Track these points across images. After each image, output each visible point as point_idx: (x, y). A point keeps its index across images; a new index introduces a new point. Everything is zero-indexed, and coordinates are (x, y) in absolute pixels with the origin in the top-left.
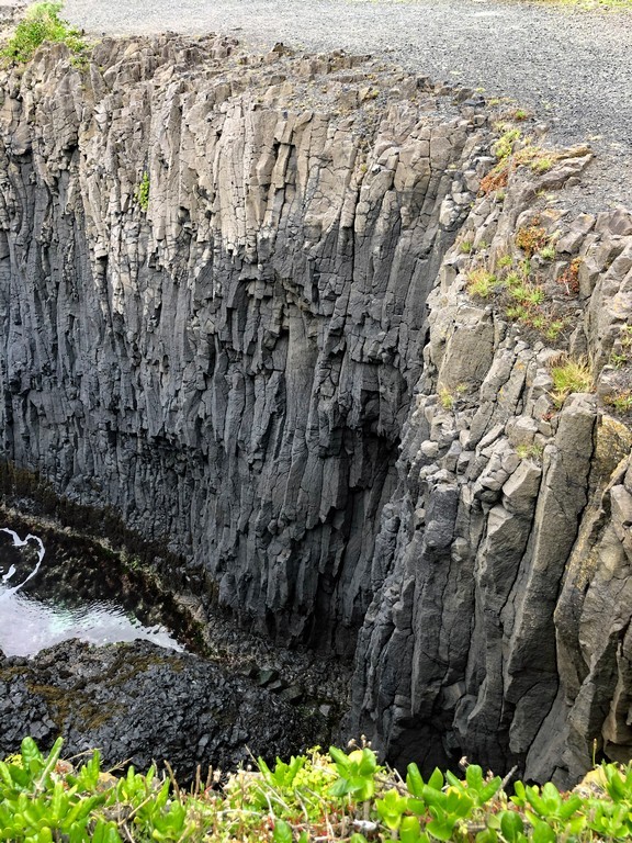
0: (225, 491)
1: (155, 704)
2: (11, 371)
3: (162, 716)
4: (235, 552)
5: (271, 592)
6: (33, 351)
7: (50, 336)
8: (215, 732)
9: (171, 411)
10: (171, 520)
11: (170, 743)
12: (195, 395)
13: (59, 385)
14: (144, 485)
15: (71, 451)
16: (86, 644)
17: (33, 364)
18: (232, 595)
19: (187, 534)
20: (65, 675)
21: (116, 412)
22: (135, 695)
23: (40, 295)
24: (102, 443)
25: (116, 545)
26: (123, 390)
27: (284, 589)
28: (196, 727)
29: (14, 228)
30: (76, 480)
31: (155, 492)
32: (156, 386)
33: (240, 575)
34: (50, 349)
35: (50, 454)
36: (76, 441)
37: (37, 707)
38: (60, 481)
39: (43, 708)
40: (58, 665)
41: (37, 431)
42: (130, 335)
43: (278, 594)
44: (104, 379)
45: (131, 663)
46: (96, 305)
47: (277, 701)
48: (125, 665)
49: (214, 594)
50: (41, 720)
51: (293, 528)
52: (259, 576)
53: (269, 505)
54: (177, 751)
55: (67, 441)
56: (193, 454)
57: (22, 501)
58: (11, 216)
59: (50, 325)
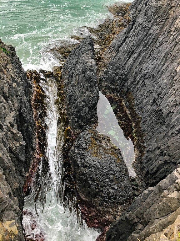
0: (163, 134)
1: (106, 163)
2: (146, 71)
3: (105, 166)
4: (153, 151)
5: (152, 167)
6: (154, 69)
7: (160, 68)
8: (111, 181)
9: (167, 105)
10: (150, 132)
11: (101, 173)
12: (175, 105)
13: (153, 81)
14: (151, 118)
15: (144, 99)
16: (110, 140)
17: (152, 72)
18: (145, 160)
19: (150, 138)
20: (100, 142)
21: (159, 96)
22: (105, 157)
23: (166, 56)
24: (151, 102)
25: (135, 127)
26: (163, 92)
27: (155, 169)
28: (108, 175)
29: (173, 35)
30: (140, 106)
31: (152, 122)
32: (170, 96)
33: (149, 157)
34: (157, 71)
35: (139, 96)
36: (146, 97)
37: (88, 142)
38: (137, 104)
39: (89, 143)
40: (101, 139)
41: (141, 89)
42: (175, 78)
43: (153, 169)
44: (162, 86)
45: (112, 151)
46: (175, 66)
47: (130, 190)
48: (110, 151)
49: (142, 156)
50: (87, 144)
51: (168, 157)
52: (153, 161)
53: (168, 147)
54: (101, 176)
55: (145, 96)
56: (163, 119)
57: (127, 102)
58: (175, 31)
59: (162, 65)
